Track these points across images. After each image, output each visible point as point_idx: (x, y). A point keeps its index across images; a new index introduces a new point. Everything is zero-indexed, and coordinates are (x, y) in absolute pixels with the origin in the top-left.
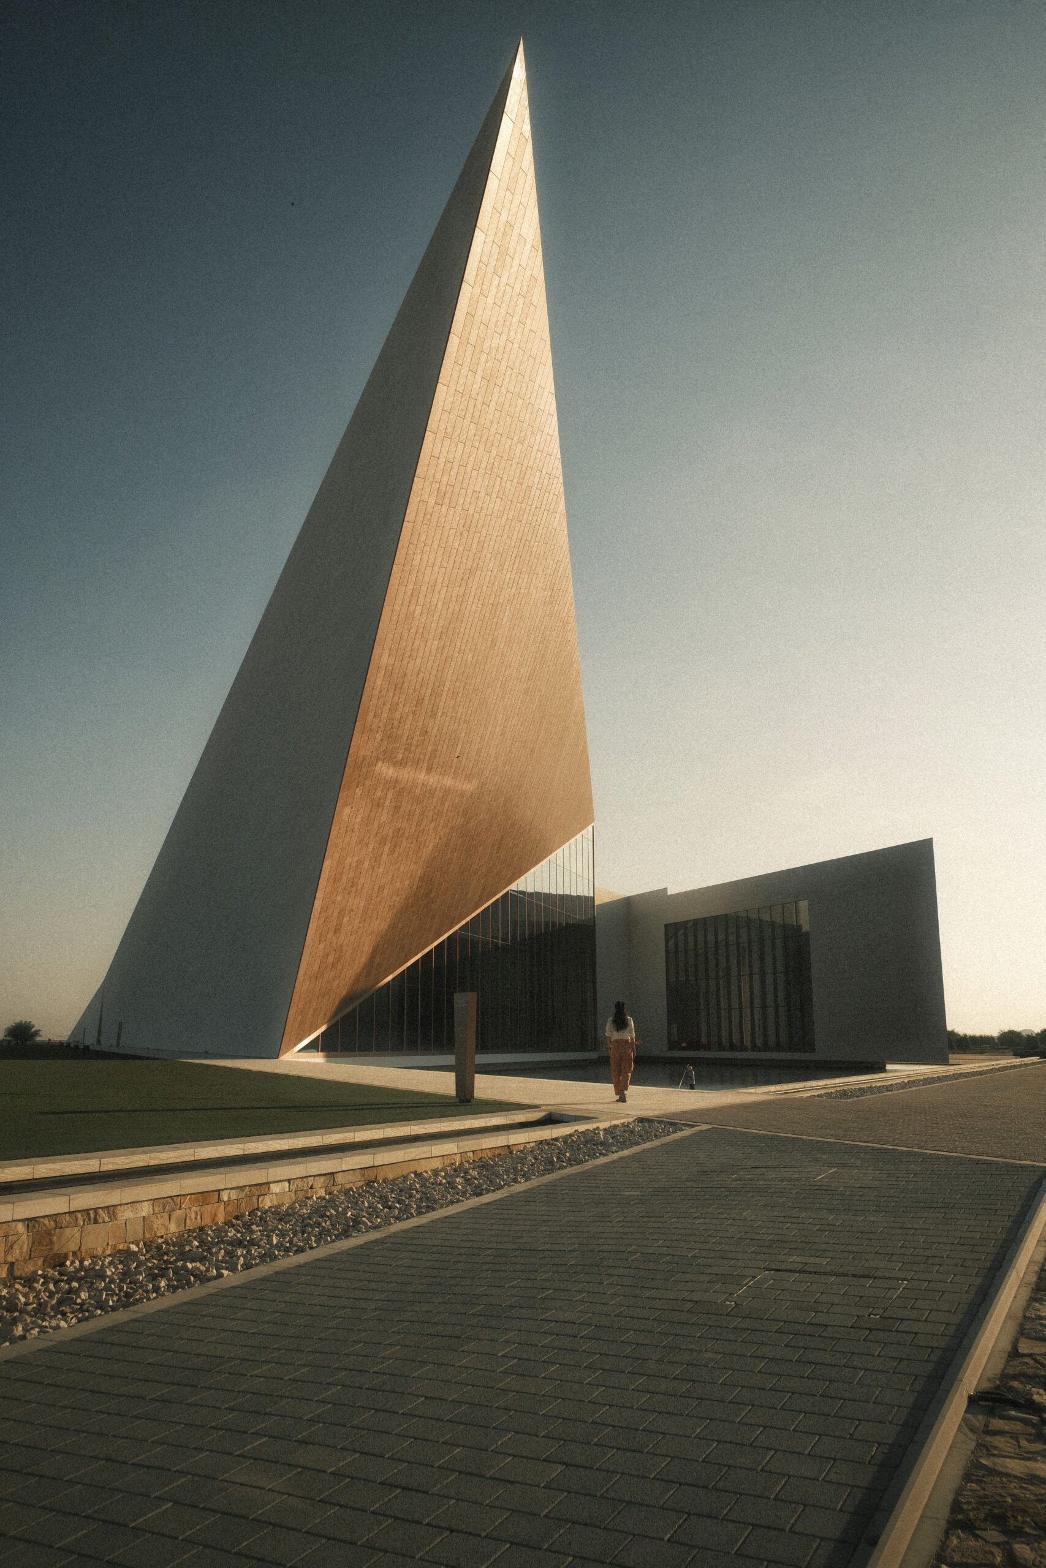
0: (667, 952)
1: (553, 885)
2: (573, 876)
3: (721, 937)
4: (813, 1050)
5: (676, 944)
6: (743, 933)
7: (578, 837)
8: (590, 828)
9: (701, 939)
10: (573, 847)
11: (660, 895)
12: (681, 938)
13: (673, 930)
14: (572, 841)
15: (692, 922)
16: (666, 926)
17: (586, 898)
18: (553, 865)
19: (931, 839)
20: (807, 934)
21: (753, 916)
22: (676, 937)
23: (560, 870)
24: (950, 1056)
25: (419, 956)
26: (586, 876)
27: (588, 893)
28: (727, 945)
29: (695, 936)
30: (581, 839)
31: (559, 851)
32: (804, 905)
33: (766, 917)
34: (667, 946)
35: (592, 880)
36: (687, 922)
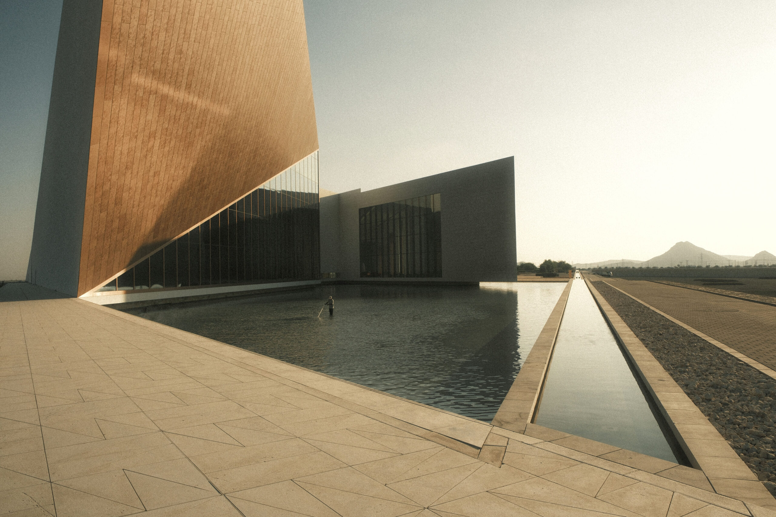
0: (360, 224)
1: (293, 186)
2: (306, 180)
3: (391, 216)
4: (440, 276)
5: (365, 219)
6: (403, 214)
7: (309, 156)
8: (316, 152)
9: (379, 217)
10: (306, 163)
11: (356, 193)
12: (368, 217)
13: (364, 212)
14: (305, 158)
15: (375, 207)
16: (360, 210)
17: (314, 194)
18: (293, 172)
19: (513, 157)
20: (439, 213)
21: (409, 203)
22: (365, 216)
23: (298, 175)
24: (518, 277)
25: (199, 224)
26: (313, 180)
27: (315, 191)
28: (394, 220)
29: (376, 216)
30: (310, 159)
31: (297, 164)
32: (437, 196)
33: (416, 204)
34: (360, 220)
35: (317, 182)
36: (371, 207)
